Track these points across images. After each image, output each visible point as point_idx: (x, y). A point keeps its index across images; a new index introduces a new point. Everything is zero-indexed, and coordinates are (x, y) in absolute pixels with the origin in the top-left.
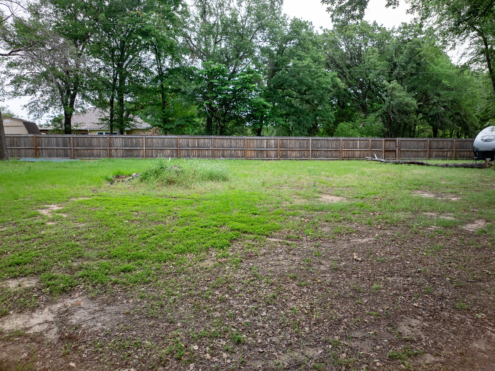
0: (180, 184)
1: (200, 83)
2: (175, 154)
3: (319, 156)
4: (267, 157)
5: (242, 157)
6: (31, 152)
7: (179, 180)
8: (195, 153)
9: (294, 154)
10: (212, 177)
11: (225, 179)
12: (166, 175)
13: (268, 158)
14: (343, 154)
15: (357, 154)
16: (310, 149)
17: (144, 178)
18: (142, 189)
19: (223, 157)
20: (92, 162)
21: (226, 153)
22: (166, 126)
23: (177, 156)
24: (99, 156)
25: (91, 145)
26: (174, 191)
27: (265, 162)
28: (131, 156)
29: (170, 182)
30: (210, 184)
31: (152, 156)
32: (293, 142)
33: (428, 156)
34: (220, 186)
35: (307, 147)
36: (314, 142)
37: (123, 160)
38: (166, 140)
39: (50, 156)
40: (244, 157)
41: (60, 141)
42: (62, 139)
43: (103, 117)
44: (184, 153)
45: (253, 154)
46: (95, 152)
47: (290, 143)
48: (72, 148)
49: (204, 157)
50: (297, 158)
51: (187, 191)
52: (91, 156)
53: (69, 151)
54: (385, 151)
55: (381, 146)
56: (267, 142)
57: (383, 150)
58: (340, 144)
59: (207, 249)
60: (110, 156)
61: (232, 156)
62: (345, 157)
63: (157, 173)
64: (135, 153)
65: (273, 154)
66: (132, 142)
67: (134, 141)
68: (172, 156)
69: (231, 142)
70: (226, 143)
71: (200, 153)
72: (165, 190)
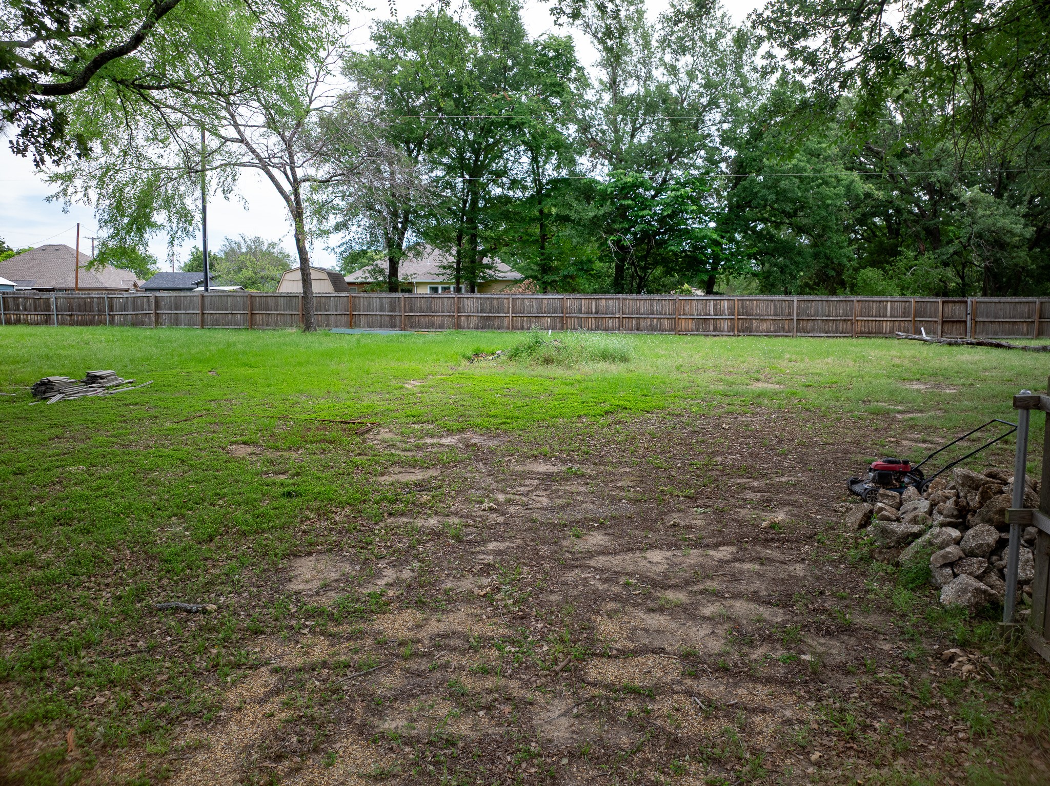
0: (560, 363)
1: (602, 206)
2: (558, 325)
3: (812, 331)
4: (715, 330)
5: (671, 330)
6: (344, 319)
7: (560, 358)
8: (592, 323)
9: (765, 326)
10: (606, 356)
11: (624, 359)
12: (542, 351)
13: (717, 331)
14: (859, 327)
15: (886, 327)
16: (795, 318)
17: (515, 355)
18: (512, 368)
19: (638, 330)
20: (431, 335)
21: (643, 323)
22: (546, 278)
23: (562, 328)
24: (441, 326)
27: (709, 339)
28: (490, 327)
29: (548, 361)
30: (602, 366)
31: (522, 328)
32: (762, 304)
33: (1036, 332)
34: (615, 369)
35: (789, 314)
36: (802, 305)
37: (479, 333)
38: (545, 302)
39: (370, 325)
40: (675, 330)
41: (386, 303)
42: (388, 300)
43: (445, 263)
44: (572, 322)
45: (690, 325)
46: (436, 320)
47: (757, 306)
48: (402, 313)
49: (606, 329)
50: (768, 334)
51: (569, 372)
52: (430, 326)
53: (397, 319)
54: (943, 322)
55: (936, 312)
56: (715, 305)
57: (939, 319)
58: (851, 309)
59: (579, 417)
60: (458, 326)
61: (652, 329)
62: (861, 333)
63: (531, 349)
64: (497, 322)
65: (725, 325)
66: (491, 305)
67: (495, 303)
68: (554, 328)
69: (652, 305)
70: (644, 307)
71: (599, 323)
72: (540, 370)
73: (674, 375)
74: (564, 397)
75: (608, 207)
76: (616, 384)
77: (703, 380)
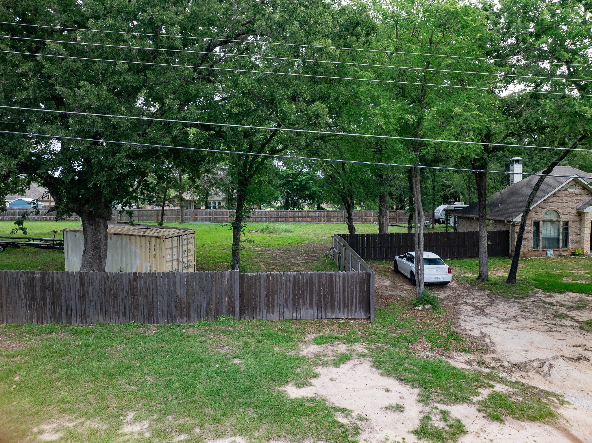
0: (274, 233)
6: (193, 218)
8: (279, 219)
9: (334, 220)
10: (286, 231)
11: (291, 232)
12: (269, 230)
13: (320, 222)
14: (364, 220)
15: (372, 220)
16: (344, 217)
17: (262, 231)
18: (262, 235)
19: (294, 221)
21: (295, 219)
23: (269, 221)
24: (227, 221)
25: (223, 215)
26: (272, 235)
27: (317, 224)
29: (271, 233)
30: (285, 234)
31: (255, 221)
32: (334, 213)
34: (289, 234)
35: (342, 216)
36: (346, 213)
38: (263, 212)
39: (202, 221)
40: (306, 221)
41: (207, 213)
44: (272, 219)
45: (311, 220)
46: (226, 219)
47: (332, 213)
48: (214, 216)
49: (284, 221)
50: (336, 223)
51: (278, 235)
52: (223, 221)
53: (212, 218)
54: (389, 218)
56: (319, 213)
58: (361, 214)
61: (299, 221)
62: (365, 222)
63: (266, 229)
64: (247, 219)
65: (322, 220)
68: (266, 221)
69: (298, 213)
70: (296, 214)
71: (281, 219)
72: (270, 235)
73: (304, 236)
74: (278, 241)
75: (284, 181)
76: (290, 238)
77: (310, 237)
